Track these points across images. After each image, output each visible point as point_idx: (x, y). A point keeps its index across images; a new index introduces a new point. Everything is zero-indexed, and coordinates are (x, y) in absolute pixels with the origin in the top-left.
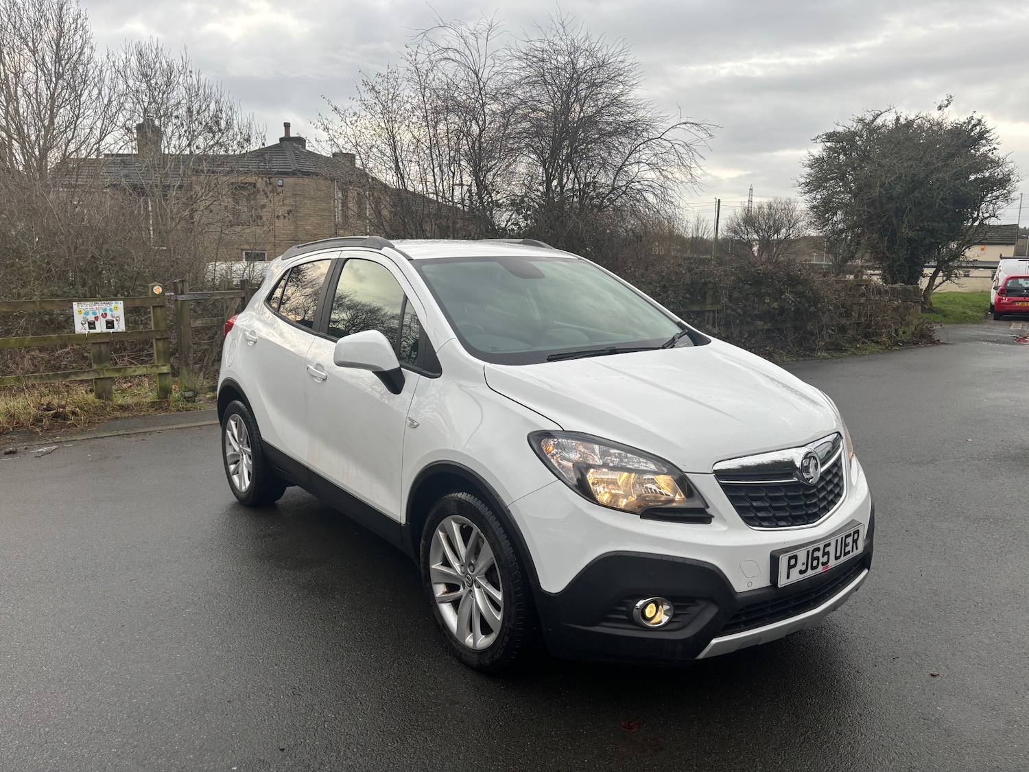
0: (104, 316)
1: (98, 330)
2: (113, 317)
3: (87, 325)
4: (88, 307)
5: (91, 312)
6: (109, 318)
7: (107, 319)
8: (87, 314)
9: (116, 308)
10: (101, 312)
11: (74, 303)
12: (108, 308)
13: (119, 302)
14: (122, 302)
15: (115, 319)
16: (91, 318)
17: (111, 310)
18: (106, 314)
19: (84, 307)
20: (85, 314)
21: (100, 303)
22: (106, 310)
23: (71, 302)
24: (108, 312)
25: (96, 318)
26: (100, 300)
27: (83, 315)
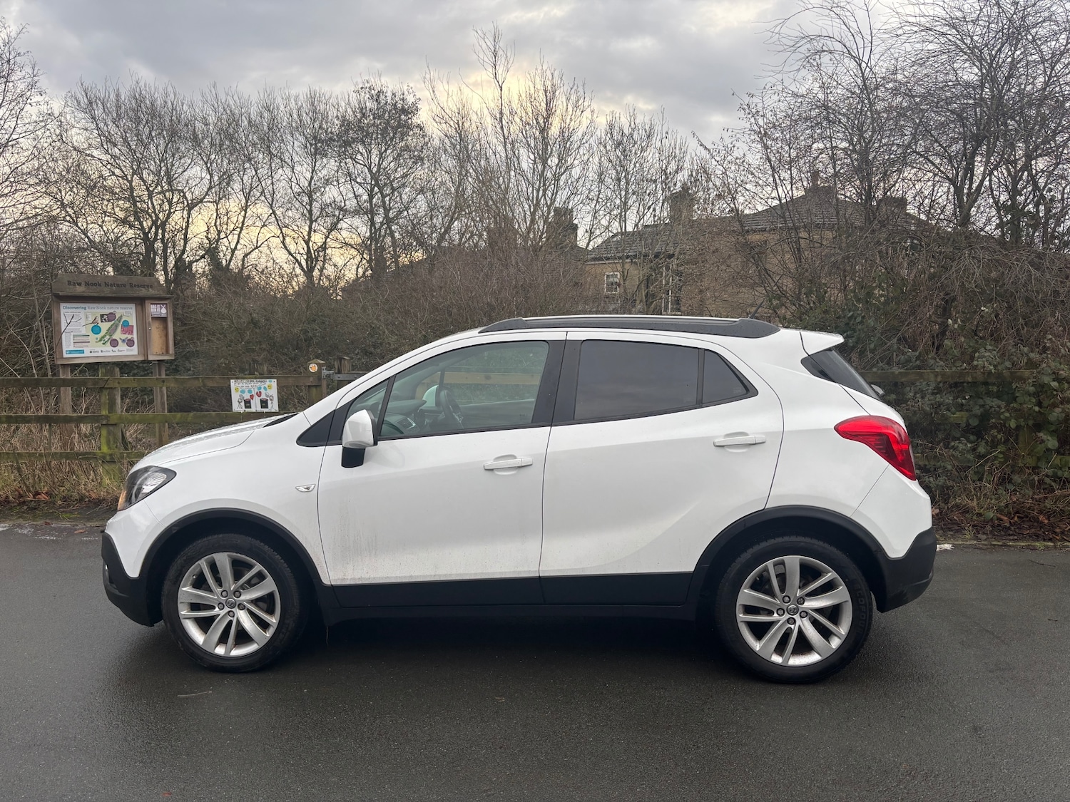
0: (259, 394)
1: (253, 409)
2: (267, 396)
3: (243, 404)
4: (244, 385)
5: (247, 391)
6: (263, 396)
7: (261, 397)
8: (243, 392)
9: (270, 387)
10: (256, 390)
11: (231, 381)
12: (262, 387)
13: (273, 380)
14: (275, 380)
15: (268, 399)
16: (247, 396)
17: (265, 388)
18: (260, 392)
19: (241, 385)
20: (241, 392)
21: (255, 381)
22: (260, 388)
23: (229, 379)
24: (262, 390)
25: (252, 397)
26: (256, 378)
27: (239, 393)
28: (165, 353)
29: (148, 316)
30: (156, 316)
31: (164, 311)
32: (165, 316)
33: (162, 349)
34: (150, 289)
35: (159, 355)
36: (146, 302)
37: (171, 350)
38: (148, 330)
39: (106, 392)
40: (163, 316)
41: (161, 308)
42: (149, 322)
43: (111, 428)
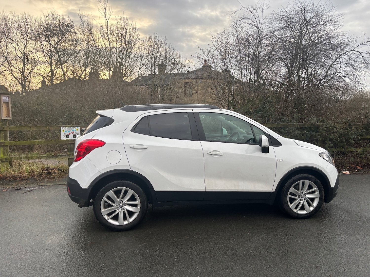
0: (73, 133)
1: (70, 139)
2: (76, 133)
3: (66, 136)
4: (67, 129)
5: (67, 131)
6: (74, 133)
7: (74, 134)
8: (66, 132)
9: (77, 130)
10: (72, 131)
11: (61, 127)
12: (74, 130)
13: (79, 127)
14: (80, 127)
15: (77, 134)
16: (68, 133)
17: (75, 130)
18: (73, 132)
19: (65, 129)
20: (65, 132)
21: (71, 127)
22: (73, 130)
23: (60, 127)
24: (74, 131)
25: (70, 134)
26: (71, 126)
27: (64, 132)
28: (7, 116)
29: (2, 101)
30: (4, 101)
31: (7, 99)
32: (8, 101)
33: (6, 114)
34: (2, 90)
35: (5, 117)
36: (1, 95)
37: (11, 116)
38: (1, 107)
39: (3, 133)
40: (7, 101)
41: (6, 98)
42: (2, 104)
43: (5, 147)
